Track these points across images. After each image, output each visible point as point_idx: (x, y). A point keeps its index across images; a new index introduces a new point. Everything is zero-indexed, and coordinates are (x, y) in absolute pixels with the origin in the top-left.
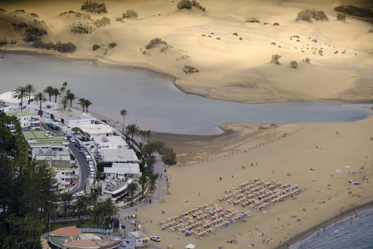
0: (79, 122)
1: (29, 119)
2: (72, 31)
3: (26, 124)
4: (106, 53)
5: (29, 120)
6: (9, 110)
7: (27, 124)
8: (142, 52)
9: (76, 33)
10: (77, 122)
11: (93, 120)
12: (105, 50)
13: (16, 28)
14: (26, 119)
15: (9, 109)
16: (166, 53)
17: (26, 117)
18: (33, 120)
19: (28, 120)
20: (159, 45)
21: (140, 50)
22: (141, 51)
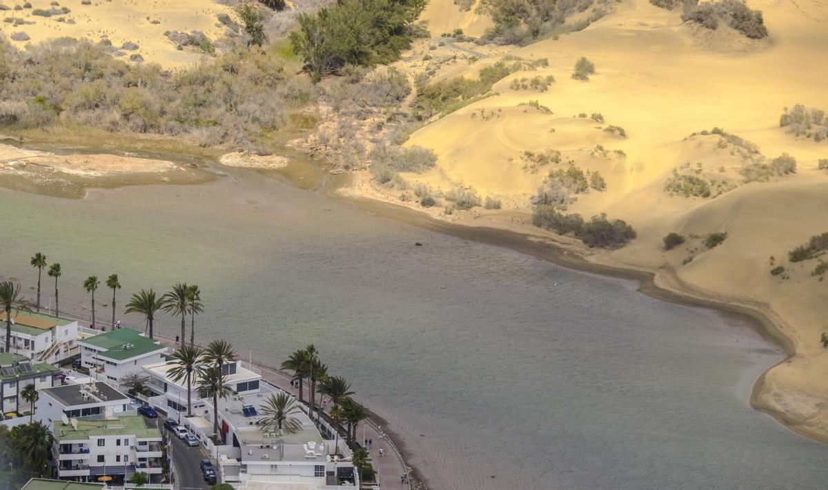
0: (276, 466)
1: (131, 443)
2: (668, 188)
3: (122, 458)
4: (690, 260)
5: (132, 448)
6: (124, 410)
7: (126, 457)
8: (773, 268)
9: (675, 193)
10: (272, 466)
11: (322, 467)
12: (692, 252)
13: (530, 164)
14: (122, 442)
15: (124, 405)
16: (821, 280)
17: (122, 438)
18: (147, 447)
19: (128, 447)
20: (824, 253)
21: (770, 261)
22: (772, 264)
